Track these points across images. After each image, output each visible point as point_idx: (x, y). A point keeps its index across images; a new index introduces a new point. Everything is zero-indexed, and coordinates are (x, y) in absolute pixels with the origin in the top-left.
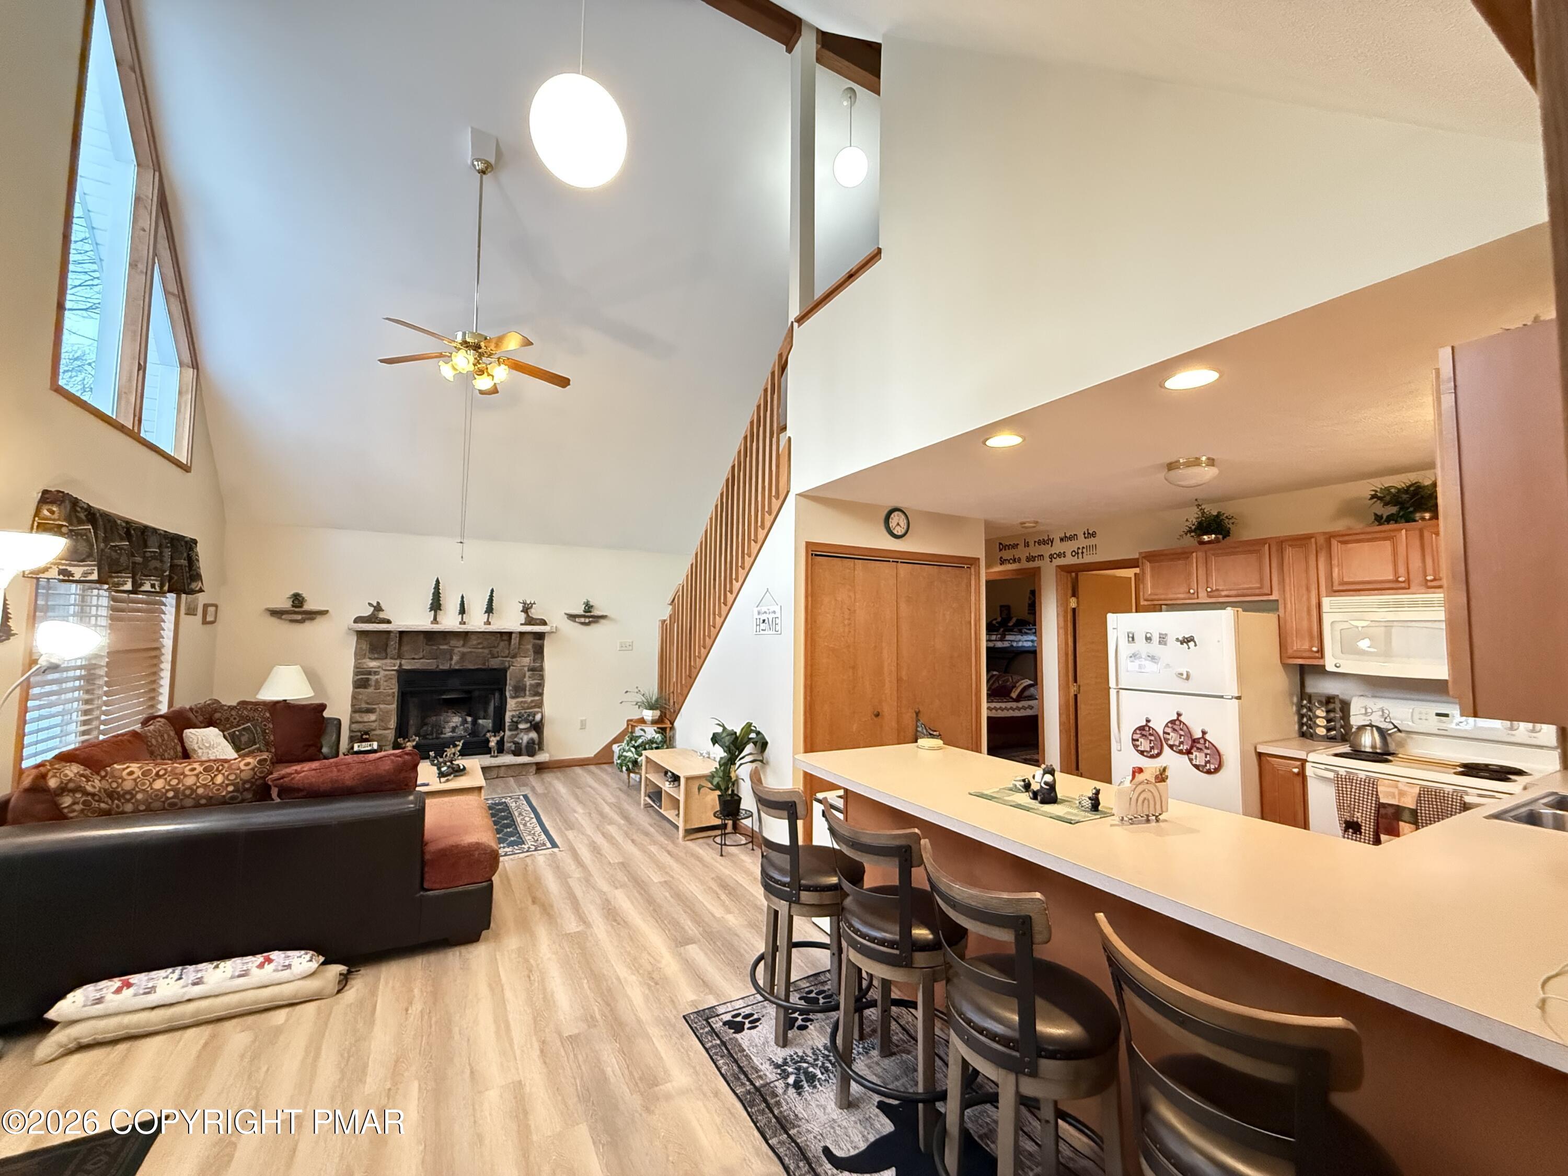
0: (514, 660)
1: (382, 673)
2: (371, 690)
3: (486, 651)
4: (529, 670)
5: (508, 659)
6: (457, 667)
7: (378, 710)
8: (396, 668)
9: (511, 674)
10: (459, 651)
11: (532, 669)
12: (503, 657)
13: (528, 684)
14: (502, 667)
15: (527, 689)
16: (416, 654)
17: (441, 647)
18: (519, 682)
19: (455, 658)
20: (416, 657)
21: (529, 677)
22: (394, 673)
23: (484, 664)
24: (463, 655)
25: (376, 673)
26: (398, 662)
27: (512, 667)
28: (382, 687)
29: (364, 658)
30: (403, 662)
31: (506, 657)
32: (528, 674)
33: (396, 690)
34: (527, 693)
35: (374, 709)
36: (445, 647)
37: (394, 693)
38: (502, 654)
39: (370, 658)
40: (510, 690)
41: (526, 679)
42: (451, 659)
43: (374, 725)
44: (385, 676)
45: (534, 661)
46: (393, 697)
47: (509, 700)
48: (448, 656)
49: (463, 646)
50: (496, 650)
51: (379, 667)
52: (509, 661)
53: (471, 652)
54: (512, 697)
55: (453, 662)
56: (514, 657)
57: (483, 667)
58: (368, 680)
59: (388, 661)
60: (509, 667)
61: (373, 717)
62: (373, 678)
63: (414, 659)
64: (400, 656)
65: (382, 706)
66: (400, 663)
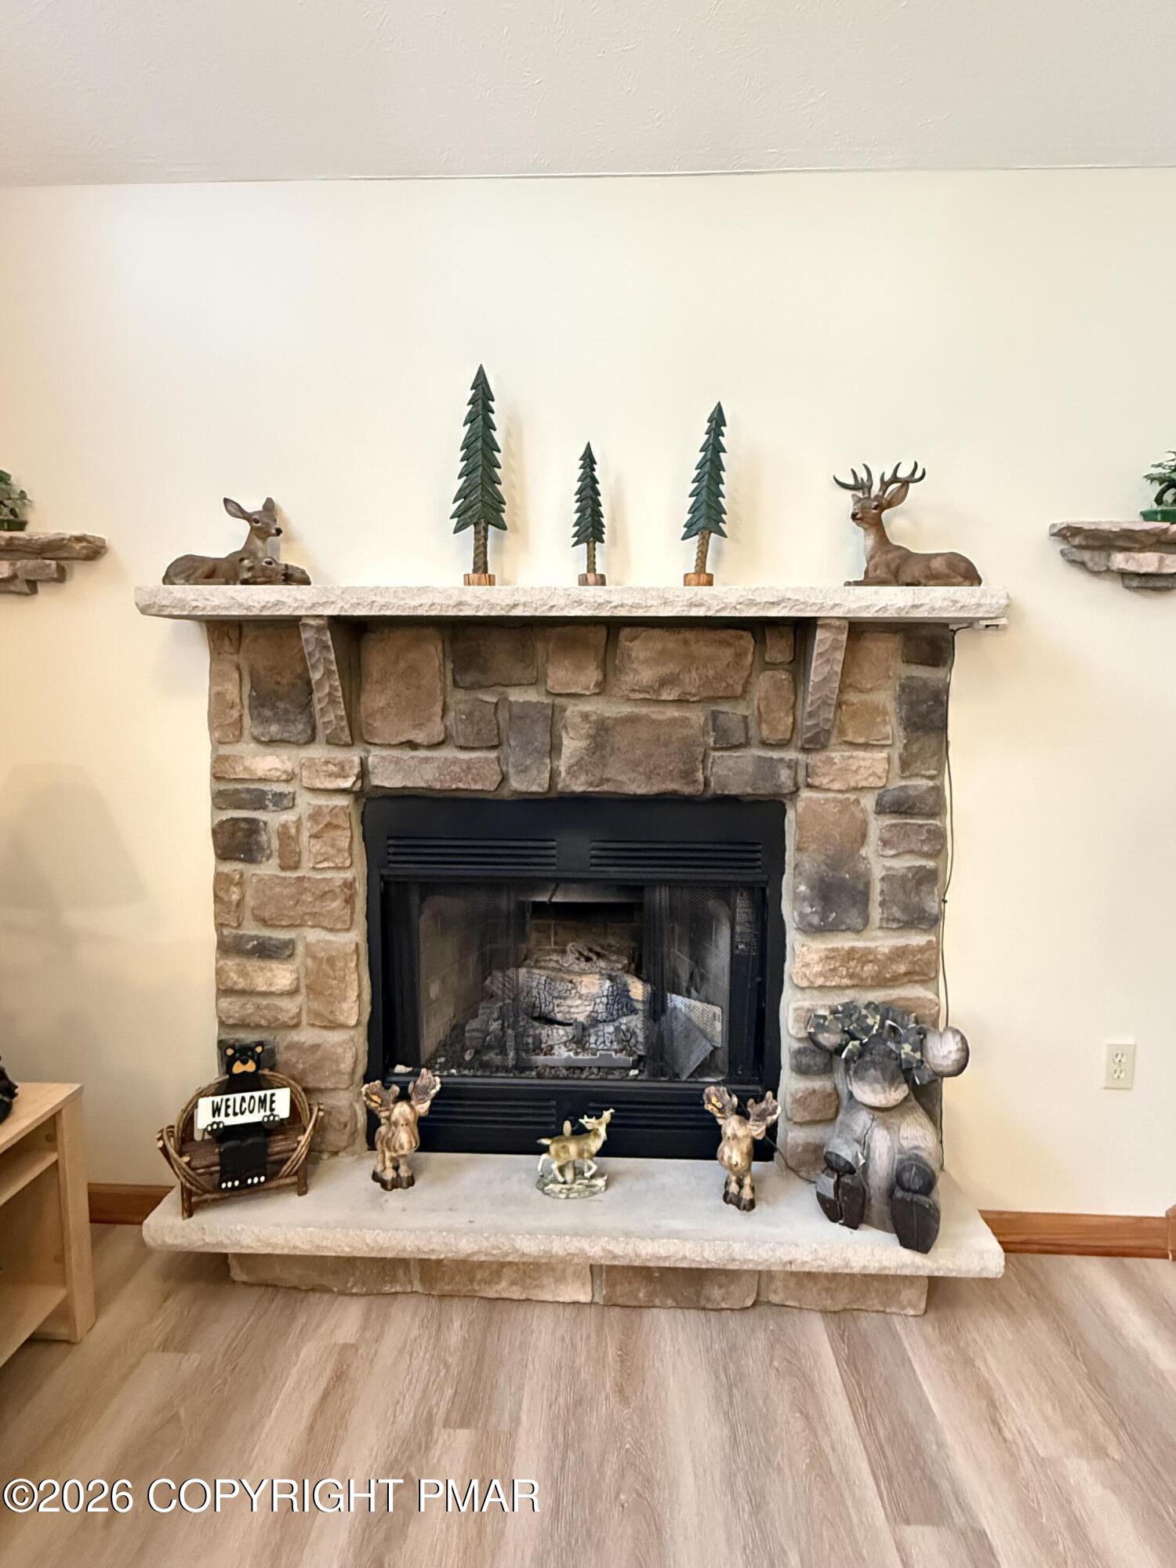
0: (815, 759)
1: (306, 802)
2: (269, 868)
3: (697, 716)
4: (881, 809)
5: (790, 755)
6: (578, 786)
7: (300, 949)
8: (347, 784)
9: (800, 826)
10: (585, 716)
11: (898, 806)
12: (765, 744)
13: (877, 872)
14: (764, 789)
15: (876, 896)
16: (418, 726)
17: (516, 696)
18: (835, 862)
19: (572, 745)
20: (420, 737)
21: (886, 843)
22: (343, 801)
23: (687, 775)
24: (601, 733)
25: (283, 801)
26: (354, 756)
27: (805, 794)
28: (307, 863)
29: (238, 738)
30: (374, 756)
31: (782, 745)
32: (877, 826)
33: (357, 872)
34: (876, 913)
35: (290, 944)
36: (531, 696)
37: (349, 885)
38: (765, 732)
39: (257, 740)
40: (797, 897)
41: (869, 850)
42: (555, 749)
43: (290, 1006)
44: (315, 817)
45: (905, 764)
46: (349, 901)
47: (794, 939)
48: (542, 739)
49: (602, 689)
50: (741, 709)
51: (290, 778)
52: (792, 766)
53: (632, 720)
54: (811, 930)
55: (563, 765)
56: (816, 743)
57: (687, 790)
58: (253, 827)
59: (318, 752)
60: (795, 792)
61: (281, 976)
62: (273, 819)
63: (412, 745)
64: (356, 733)
65: (313, 935)
66: (363, 763)
